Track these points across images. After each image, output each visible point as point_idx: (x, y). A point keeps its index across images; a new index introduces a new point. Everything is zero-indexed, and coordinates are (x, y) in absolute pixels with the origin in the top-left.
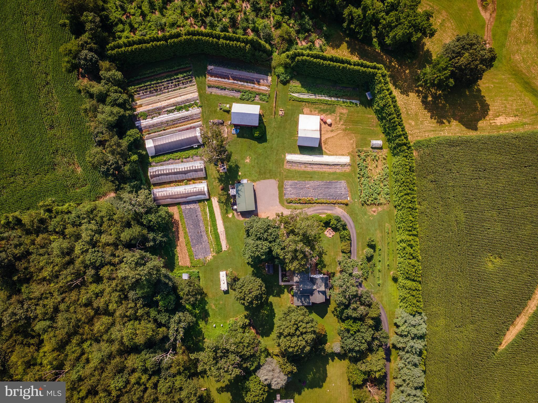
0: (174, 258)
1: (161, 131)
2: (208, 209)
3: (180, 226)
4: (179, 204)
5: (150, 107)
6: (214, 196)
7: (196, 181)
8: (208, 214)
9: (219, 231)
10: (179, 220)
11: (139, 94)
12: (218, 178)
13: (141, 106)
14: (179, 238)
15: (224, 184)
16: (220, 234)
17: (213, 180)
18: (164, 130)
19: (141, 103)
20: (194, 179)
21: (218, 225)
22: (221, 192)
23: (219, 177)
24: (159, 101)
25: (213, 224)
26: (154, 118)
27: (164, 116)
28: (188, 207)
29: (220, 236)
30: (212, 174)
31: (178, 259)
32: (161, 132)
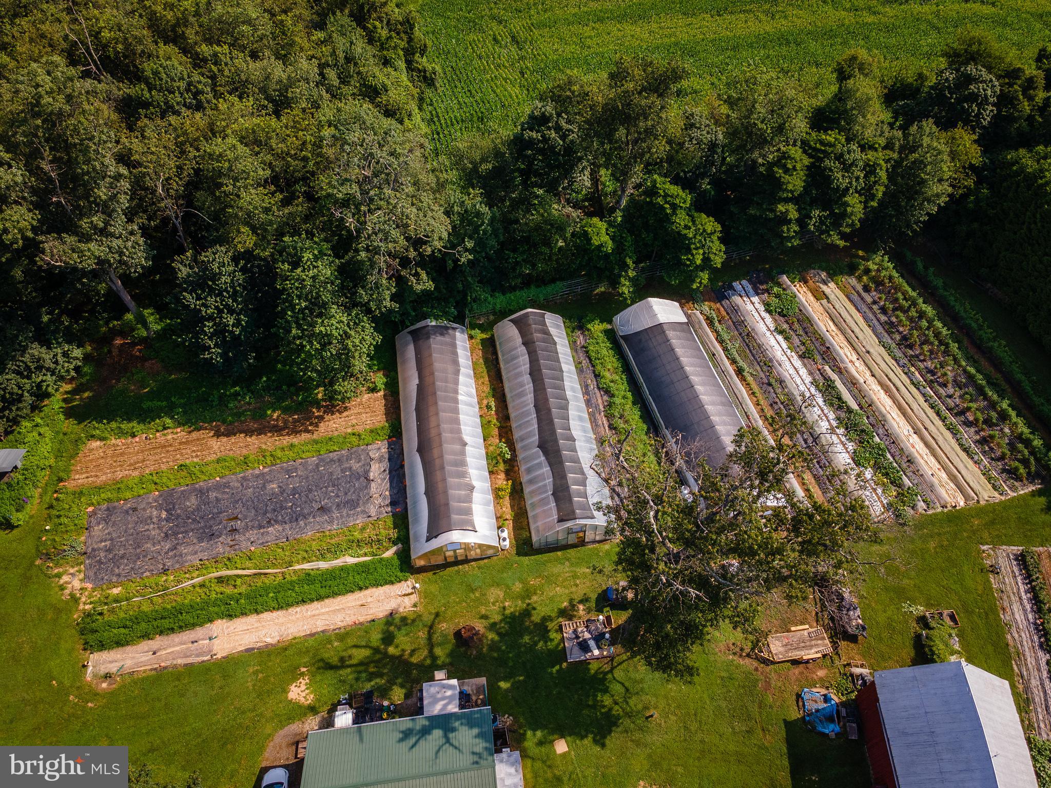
0: (129, 420)
1: (733, 362)
2: (350, 560)
3: (286, 440)
4: (395, 433)
5: (824, 325)
6: (425, 595)
7: (507, 501)
8: (323, 565)
9: (219, 627)
10: (315, 436)
11: (866, 289)
12: (527, 613)
13: (819, 296)
14: (228, 434)
15: (493, 646)
16: (199, 632)
17: (518, 587)
18: (739, 372)
19: (832, 297)
20: (517, 493)
21: (252, 619)
22: (446, 627)
23: (536, 618)
24: (863, 355)
25: (266, 589)
26: (780, 338)
27: (803, 372)
28: (378, 471)
29: (188, 635)
30: (550, 580)
31: (121, 433)
32: (727, 362)
